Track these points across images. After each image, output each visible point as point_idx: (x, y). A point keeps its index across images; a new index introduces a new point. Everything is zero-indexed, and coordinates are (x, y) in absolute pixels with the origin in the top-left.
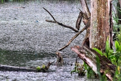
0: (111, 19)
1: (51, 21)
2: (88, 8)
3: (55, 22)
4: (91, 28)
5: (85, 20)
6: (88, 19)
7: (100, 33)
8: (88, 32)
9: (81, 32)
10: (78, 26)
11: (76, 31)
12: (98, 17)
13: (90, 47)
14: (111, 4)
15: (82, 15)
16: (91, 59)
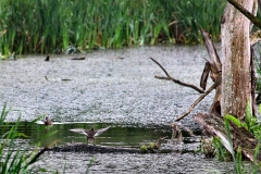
0: (252, 72)
1: (163, 78)
2: (218, 57)
3: (169, 78)
4: (222, 87)
5: (214, 75)
6: (219, 73)
7: (237, 93)
8: (218, 93)
9: (208, 92)
10: (203, 84)
11: (201, 92)
12: (233, 70)
13: (222, 114)
14: (252, 50)
15: (209, 67)
16: (223, 132)
